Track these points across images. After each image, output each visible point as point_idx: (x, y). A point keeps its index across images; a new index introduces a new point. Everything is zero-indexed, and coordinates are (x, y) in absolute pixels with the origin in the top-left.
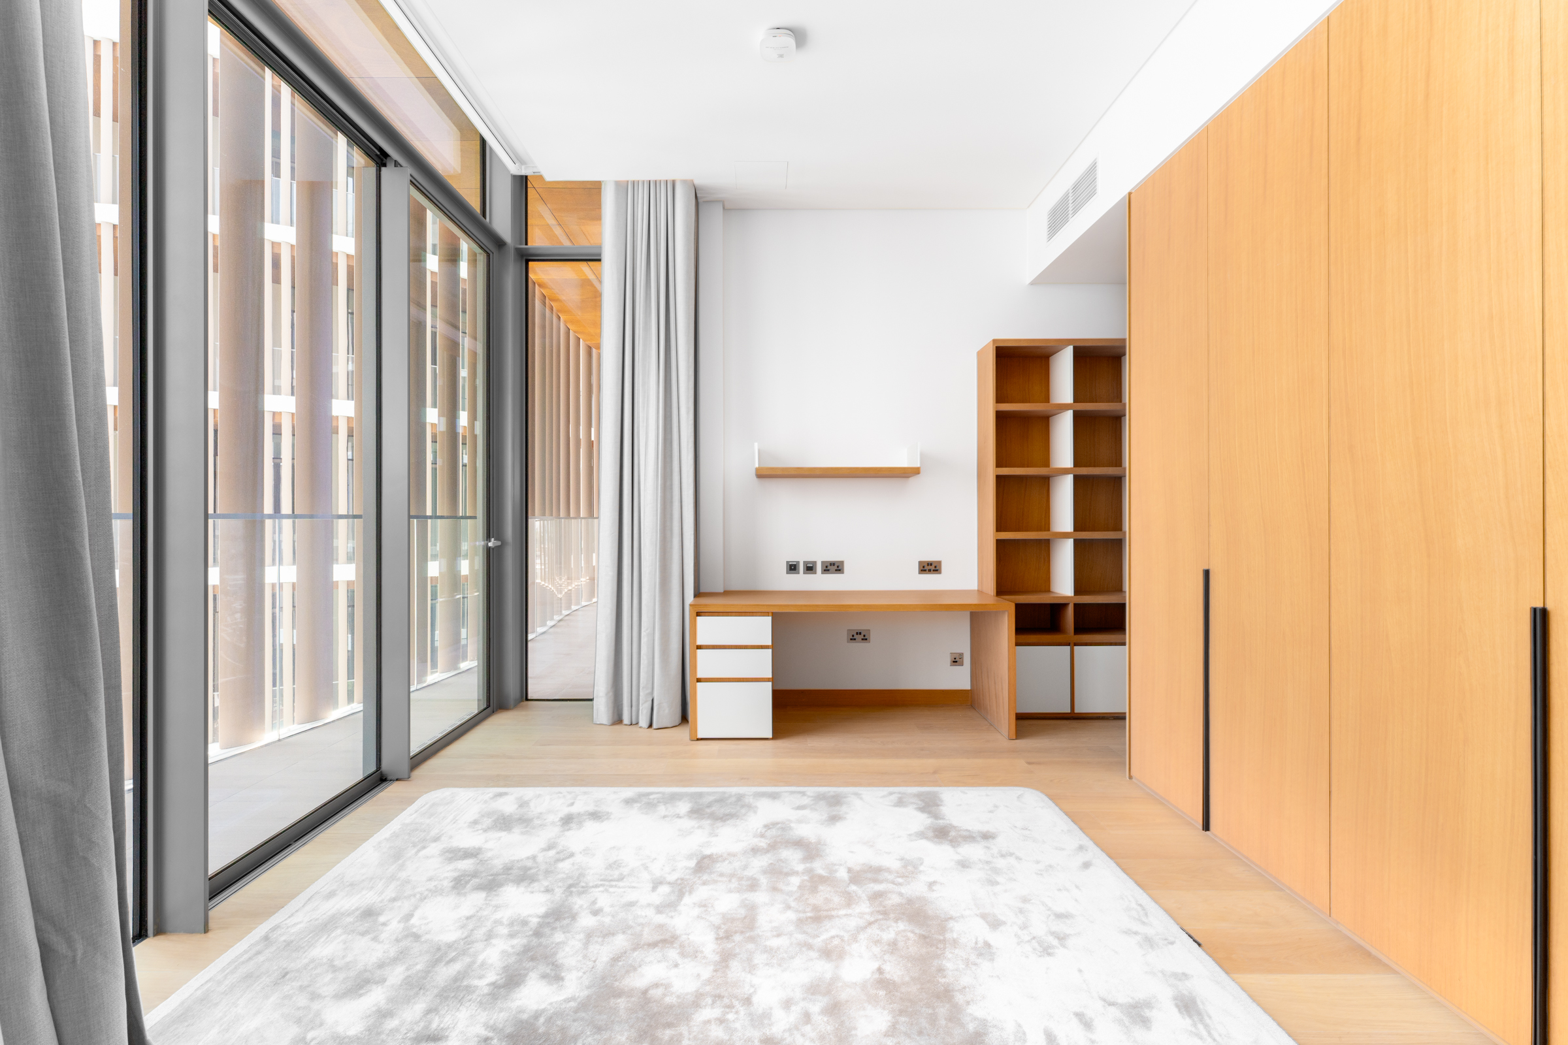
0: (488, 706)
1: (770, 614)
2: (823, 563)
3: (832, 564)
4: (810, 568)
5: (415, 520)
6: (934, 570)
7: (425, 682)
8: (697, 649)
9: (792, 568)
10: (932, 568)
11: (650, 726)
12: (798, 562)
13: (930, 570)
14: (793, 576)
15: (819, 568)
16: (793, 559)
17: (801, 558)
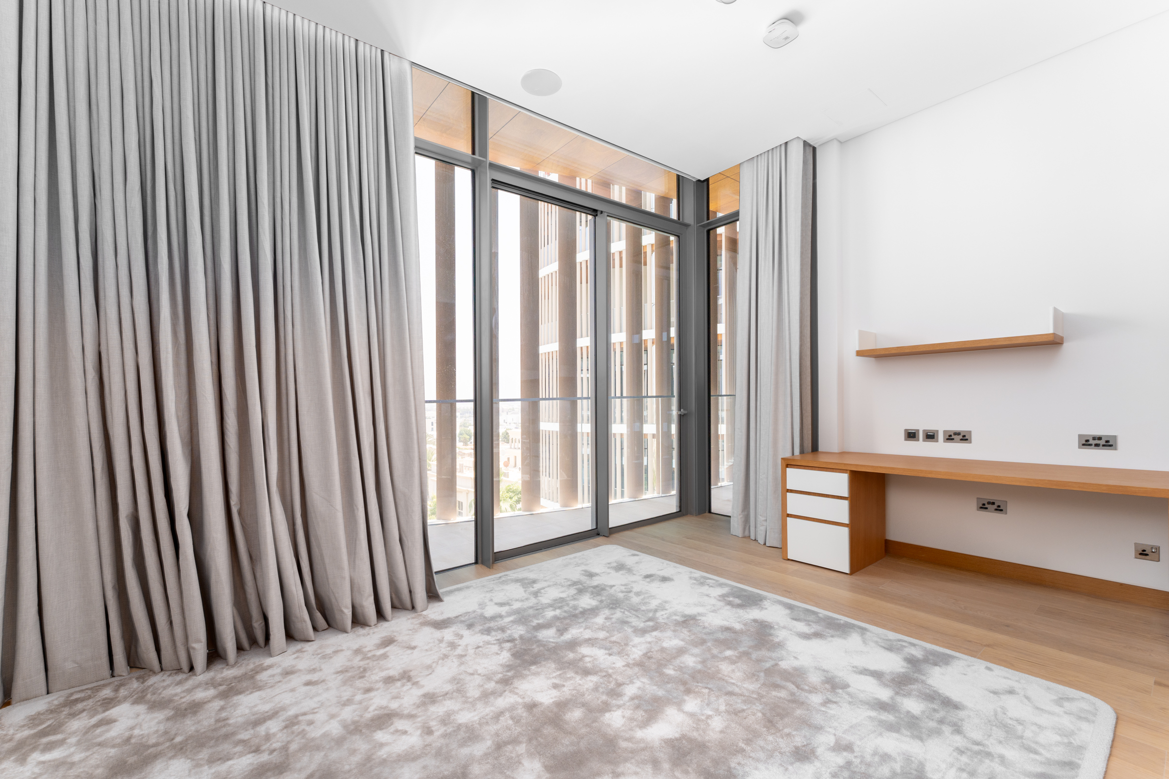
0: (680, 511)
1: (848, 472)
2: (945, 432)
3: (957, 434)
4: (930, 436)
5: (660, 398)
6: (1104, 445)
7: (670, 493)
8: (788, 492)
9: (911, 435)
10: (1102, 442)
11: (765, 544)
12: (918, 430)
13: (1097, 445)
14: (912, 443)
15: (941, 437)
16: (912, 427)
17: (921, 427)
